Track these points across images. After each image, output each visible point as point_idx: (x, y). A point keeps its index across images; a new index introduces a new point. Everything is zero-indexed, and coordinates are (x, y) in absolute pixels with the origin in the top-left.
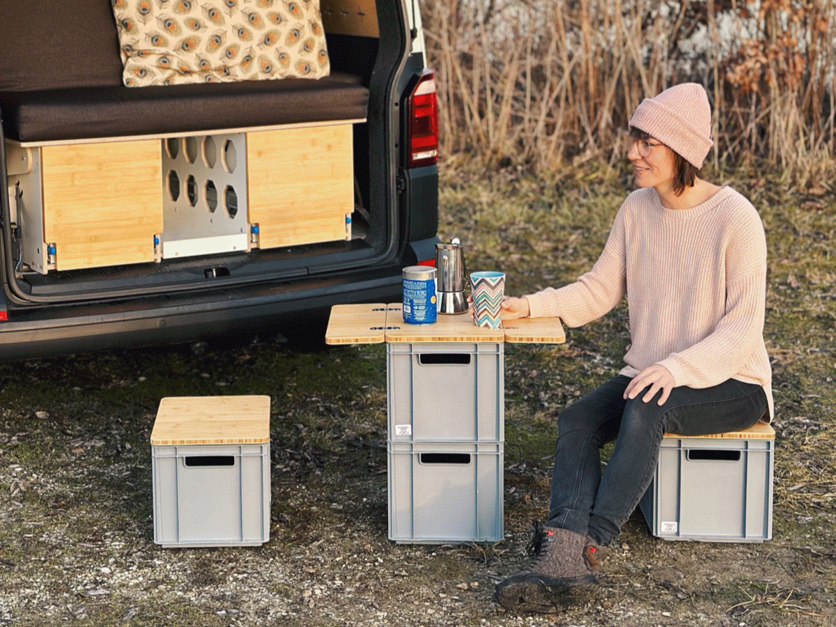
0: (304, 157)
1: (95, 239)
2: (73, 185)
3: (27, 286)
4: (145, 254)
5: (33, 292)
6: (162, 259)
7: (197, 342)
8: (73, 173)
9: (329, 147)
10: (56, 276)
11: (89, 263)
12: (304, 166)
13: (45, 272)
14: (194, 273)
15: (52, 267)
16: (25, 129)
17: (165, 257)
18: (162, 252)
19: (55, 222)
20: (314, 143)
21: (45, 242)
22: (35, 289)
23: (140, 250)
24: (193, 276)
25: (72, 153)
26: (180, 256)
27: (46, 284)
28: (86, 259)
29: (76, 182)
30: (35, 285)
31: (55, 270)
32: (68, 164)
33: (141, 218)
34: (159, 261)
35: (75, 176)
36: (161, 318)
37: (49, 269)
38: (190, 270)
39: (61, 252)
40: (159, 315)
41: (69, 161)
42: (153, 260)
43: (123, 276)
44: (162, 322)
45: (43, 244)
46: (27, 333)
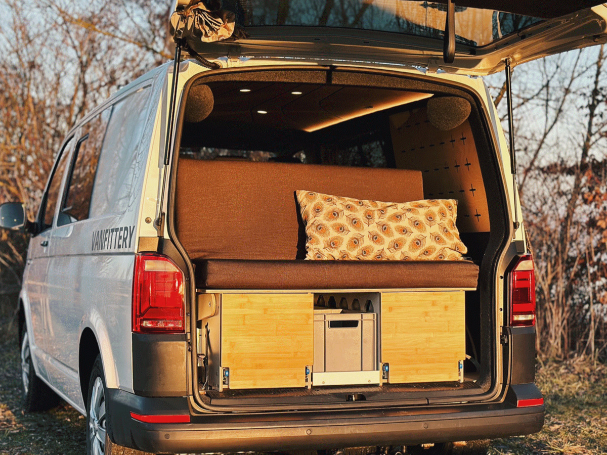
0: (426, 314)
1: (259, 366)
2: (244, 324)
3: (208, 399)
4: (298, 380)
5: (212, 403)
6: (312, 385)
7: (337, 451)
8: (244, 315)
9: (446, 308)
10: (229, 393)
12: (426, 321)
13: (221, 390)
14: (337, 397)
15: (226, 386)
16: (211, 280)
17: (314, 385)
18: (312, 381)
19: (229, 352)
20: (434, 304)
22: (214, 402)
23: (295, 377)
24: (335, 399)
25: (244, 300)
26: (326, 384)
27: (222, 398)
28: (252, 381)
29: (247, 322)
30: (214, 398)
31: (229, 388)
32: (241, 308)
33: (296, 353)
34: (309, 387)
35: (246, 317)
36: (308, 428)
37: (224, 388)
38: (335, 395)
39: (233, 374)
40: (306, 426)
41: (241, 306)
42: (304, 386)
43: (282, 395)
44: (309, 432)
45: (220, 367)
46: (204, 433)
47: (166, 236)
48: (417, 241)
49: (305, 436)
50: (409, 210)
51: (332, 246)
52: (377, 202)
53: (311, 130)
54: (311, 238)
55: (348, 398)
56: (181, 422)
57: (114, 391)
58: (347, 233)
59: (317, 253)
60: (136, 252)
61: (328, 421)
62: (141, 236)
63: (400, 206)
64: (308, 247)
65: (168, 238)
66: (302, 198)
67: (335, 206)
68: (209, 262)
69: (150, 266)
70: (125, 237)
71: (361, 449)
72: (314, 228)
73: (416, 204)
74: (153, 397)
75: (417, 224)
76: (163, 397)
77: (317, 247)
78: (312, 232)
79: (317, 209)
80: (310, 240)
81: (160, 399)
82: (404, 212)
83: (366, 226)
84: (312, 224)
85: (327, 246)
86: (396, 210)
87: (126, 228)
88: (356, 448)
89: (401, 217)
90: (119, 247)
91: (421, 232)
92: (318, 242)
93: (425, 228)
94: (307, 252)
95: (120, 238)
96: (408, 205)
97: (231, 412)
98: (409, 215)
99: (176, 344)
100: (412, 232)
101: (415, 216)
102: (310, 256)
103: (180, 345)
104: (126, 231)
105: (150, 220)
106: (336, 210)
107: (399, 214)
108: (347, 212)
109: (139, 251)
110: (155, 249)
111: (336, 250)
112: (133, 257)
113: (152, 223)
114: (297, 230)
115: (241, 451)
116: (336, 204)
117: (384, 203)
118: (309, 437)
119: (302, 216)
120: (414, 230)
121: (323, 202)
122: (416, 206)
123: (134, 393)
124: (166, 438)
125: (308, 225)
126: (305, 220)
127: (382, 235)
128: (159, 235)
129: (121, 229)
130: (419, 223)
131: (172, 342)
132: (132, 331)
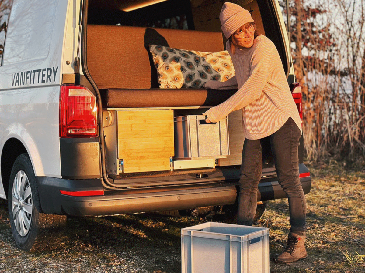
1: (142, 158)
2: (132, 131)
3: (112, 180)
4: (166, 166)
5: (114, 182)
6: (173, 169)
7: (194, 210)
8: (132, 124)
10: (123, 176)
11: (139, 170)
13: (118, 174)
14: (191, 175)
15: (121, 172)
16: (111, 102)
17: (174, 169)
18: (173, 166)
19: (123, 149)
21: (118, 158)
22: (115, 181)
23: (164, 164)
24: (191, 177)
25: (131, 115)
26: (182, 168)
27: (120, 179)
28: (137, 168)
29: (133, 129)
30: (115, 179)
31: (123, 173)
32: (129, 120)
33: (164, 148)
34: (172, 170)
35: (133, 126)
36: (178, 196)
37: (120, 172)
38: (189, 174)
39: (126, 164)
40: (177, 194)
41: (130, 118)
42: (169, 170)
43: (157, 176)
44: (179, 198)
45: (117, 159)
46: (114, 202)
47: (81, 73)
48: (227, 76)
49: (177, 201)
50: (220, 57)
51: (176, 80)
52: (199, 52)
53: (128, 10)
54: (162, 75)
55: (197, 176)
56: (99, 195)
57: (42, 178)
58: (184, 72)
59: (167, 85)
60: (60, 84)
61: (190, 190)
62: (63, 73)
63: (214, 54)
64: (160, 81)
65: (83, 74)
66: (153, 50)
67: (175, 55)
68: (109, 90)
69: (72, 93)
70: (49, 74)
71: (205, 208)
72: (163, 68)
73: (223, 53)
74: (77, 180)
75: (226, 66)
76: (84, 179)
77: (167, 81)
78: (162, 71)
79: (164, 57)
80: (161, 76)
81: (82, 180)
82: (217, 58)
83: (196, 67)
84: (162, 66)
85: (172, 80)
86: (212, 57)
87: (49, 69)
88: (202, 208)
89: (216, 61)
90: (43, 81)
91: (229, 70)
92: (166, 78)
93: (231, 68)
94: (160, 84)
95: (43, 75)
96: (219, 53)
97: (126, 188)
98: (221, 60)
99: (92, 144)
100: (224, 71)
101: (224, 60)
102: (162, 86)
103: (94, 144)
104: (49, 71)
105: (69, 63)
106: (177, 57)
107: (214, 59)
108: (183, 59)
109: (63, 84)
110: (73, 82)
111: (178, 83)
112: (59, 87)
113: (70, 65)
114: (150, 70)
115: (136, 212)
116: (176, 53)
117: (204, 53)
118: (179, 201)
119: (154, 61)
120: (224, 69)
121: (167, 52)
122: (224, 54)
123: (62, 178)
124: (89, 206)
125: (159, 67)
126: (157, 64)
127: (206, 72)
128: (76, 73)
129: (44, 70)
130: (227, 65)
131: (90, 143)
132: (60, 136)
